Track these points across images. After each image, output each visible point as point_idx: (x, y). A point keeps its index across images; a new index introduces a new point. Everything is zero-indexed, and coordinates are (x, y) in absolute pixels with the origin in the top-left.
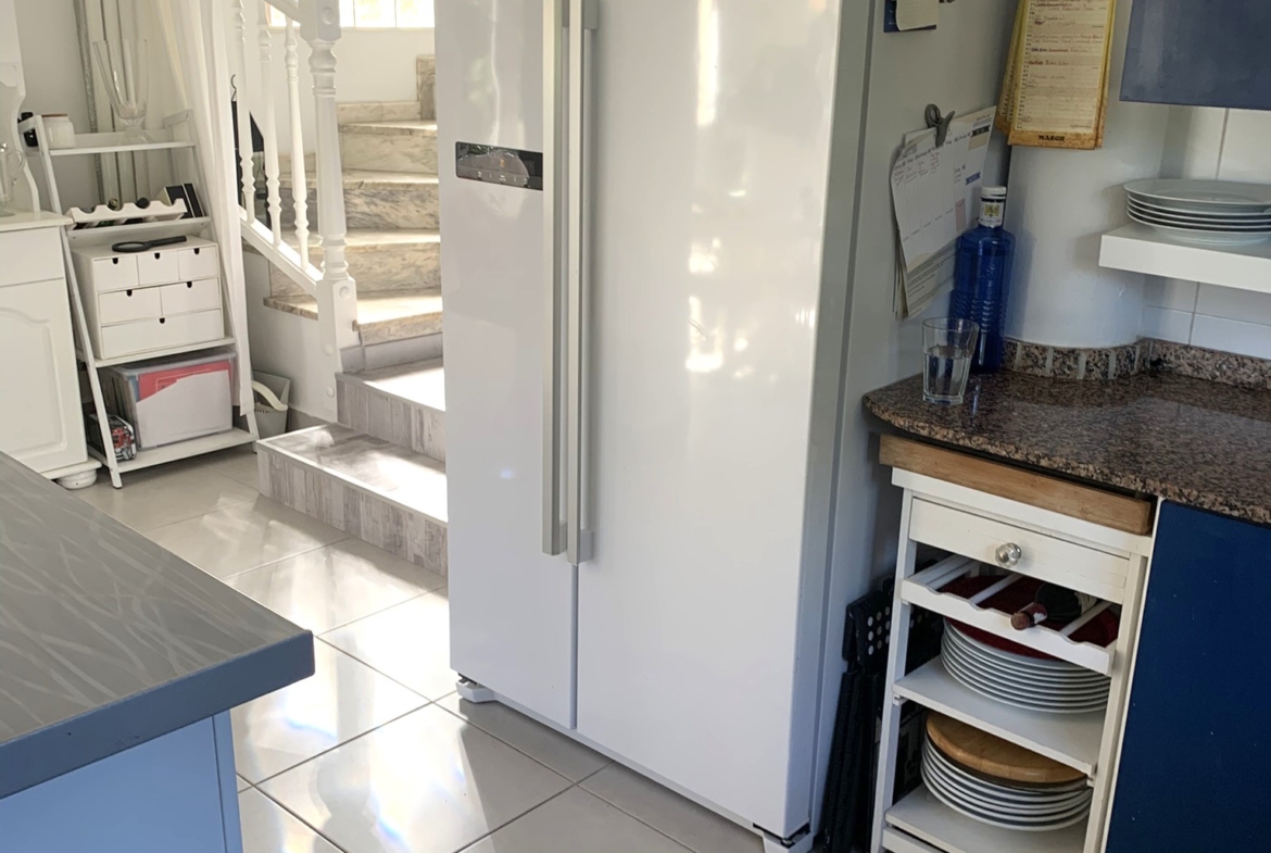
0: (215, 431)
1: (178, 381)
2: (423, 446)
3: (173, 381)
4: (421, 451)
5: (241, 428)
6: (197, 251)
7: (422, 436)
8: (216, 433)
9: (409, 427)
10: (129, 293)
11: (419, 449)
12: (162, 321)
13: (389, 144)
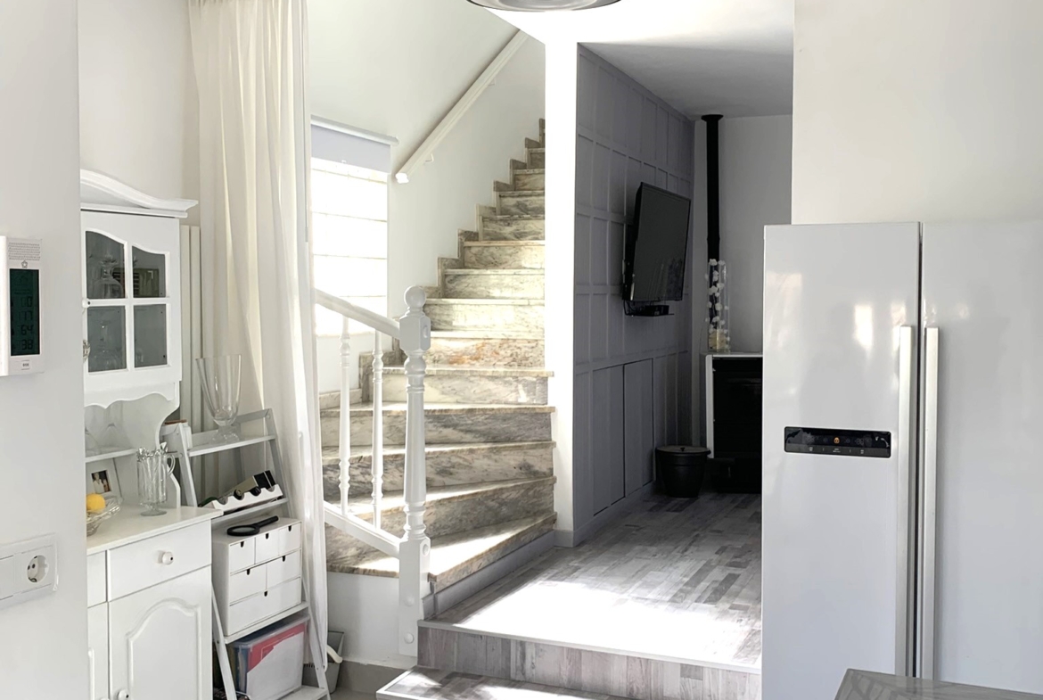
0: (291, 690)
1: (274, 647)
2: (524, 674)
3: (271, 648)
4: (522, 679)
5: (310, 685)
6: (290, 528)
7: (523, 665)
8: (292, 692)
9: (508, 659)
10: (248, 571)
11: (519, 677)
12: (266, 594)
13: (359, 424)
